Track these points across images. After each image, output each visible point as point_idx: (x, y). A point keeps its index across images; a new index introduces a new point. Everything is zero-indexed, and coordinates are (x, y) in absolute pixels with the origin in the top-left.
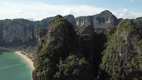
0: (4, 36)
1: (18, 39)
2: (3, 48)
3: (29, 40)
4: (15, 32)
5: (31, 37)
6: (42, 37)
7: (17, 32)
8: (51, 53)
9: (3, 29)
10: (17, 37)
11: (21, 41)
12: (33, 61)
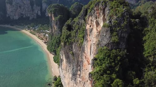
0: (8, 12)
1: (25, 16)
2: (9, 26)
3: (37, 16)
4: (20, 7)
5: (39, 13)
6: (57, 16)
7: (22, 8)
8: (116, 65)
9: (7, 4)
10: (23, 13)
11: (29, 18)
12: (45, 43)
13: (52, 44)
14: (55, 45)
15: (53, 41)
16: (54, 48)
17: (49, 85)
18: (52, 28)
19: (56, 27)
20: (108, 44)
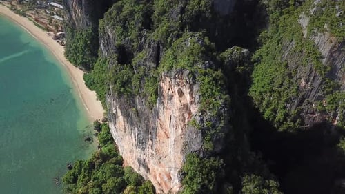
12: (56, 38)
13: (76, 47)
14: (83, 51)
15: (76, 41)
16: (83, 58)
17: (89, 140)
18: (69, 12)
19: (79, 10)
20: (200, 151)
